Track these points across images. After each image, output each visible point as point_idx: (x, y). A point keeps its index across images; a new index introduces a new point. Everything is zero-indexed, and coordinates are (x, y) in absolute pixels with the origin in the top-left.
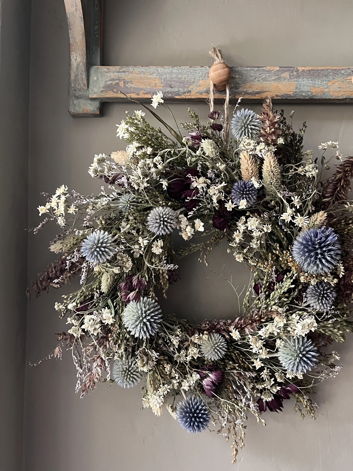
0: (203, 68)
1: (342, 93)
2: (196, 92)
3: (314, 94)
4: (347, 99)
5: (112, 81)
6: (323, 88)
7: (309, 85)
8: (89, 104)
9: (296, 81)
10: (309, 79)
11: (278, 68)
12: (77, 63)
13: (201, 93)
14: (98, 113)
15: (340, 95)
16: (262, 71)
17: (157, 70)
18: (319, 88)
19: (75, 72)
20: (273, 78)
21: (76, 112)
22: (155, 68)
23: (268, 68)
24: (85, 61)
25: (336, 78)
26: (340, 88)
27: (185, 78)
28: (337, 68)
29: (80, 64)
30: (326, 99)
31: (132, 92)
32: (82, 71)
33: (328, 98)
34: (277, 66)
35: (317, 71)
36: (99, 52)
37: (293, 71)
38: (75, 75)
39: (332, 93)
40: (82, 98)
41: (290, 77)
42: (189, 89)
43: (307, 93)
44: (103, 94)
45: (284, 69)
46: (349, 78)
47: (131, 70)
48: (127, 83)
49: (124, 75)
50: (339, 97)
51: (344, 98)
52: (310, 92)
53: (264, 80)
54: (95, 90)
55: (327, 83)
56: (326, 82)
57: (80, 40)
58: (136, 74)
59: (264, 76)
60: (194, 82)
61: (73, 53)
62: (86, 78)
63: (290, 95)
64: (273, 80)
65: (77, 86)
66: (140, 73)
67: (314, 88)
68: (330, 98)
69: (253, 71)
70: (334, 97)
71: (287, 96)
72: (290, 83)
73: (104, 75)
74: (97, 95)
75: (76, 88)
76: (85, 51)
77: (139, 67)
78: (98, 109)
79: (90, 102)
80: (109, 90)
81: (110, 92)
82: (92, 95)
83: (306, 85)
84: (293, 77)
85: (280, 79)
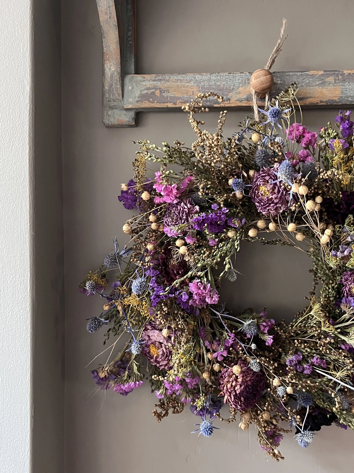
0: (243, 74)
2: (235, 100)
5: (147, 90)
8: (124, 114)
9: (342, 85)
11: (322, 72)
12: (111, 72)
13: (241, 101)
14: (134, 124)
16: (305, 76)
17: (194, 77)
19: (109, 82)
20: (317, 83)
21: (110, 123)
22: (192, 75)
23: (311, 72)
24: (119, 70)
27: (224, 85)
29: (114, 73)
31: (168, 102)
32: (116, 81)
34: (321, 70)
36: (133, 60)
38: (110, 85)
40: (116, 108)
41: (335, 81)
42: (229, 97)
44: (139, 105)
45: (329, 72)
47: (168, 78)
48: (163, 92)
49: (160, 83)
53: (308, 85)
54: (130, 100)
57: (114, 49)
58: (173, 82)
59: (308, 81)
60: (233, 89)
61: (107, 62)
62: (121, 88)
63: (335, 101)
64: (317, 85)
65: (111, 96)
66: (177, 81)
69: (296, 76)
71: (332, 102)
72: (335, 87)
73: (139, 84)
74: (132, 106)
75: (111, 98)
76: (119, 60)
77: (176, 74)
78: (134, 120)
79: (125, 112)
80: (145, 100)
81: (146, 101)
82: (127, 106)
83: (352, 89)
84: (338, 81)
85: (324, 84)
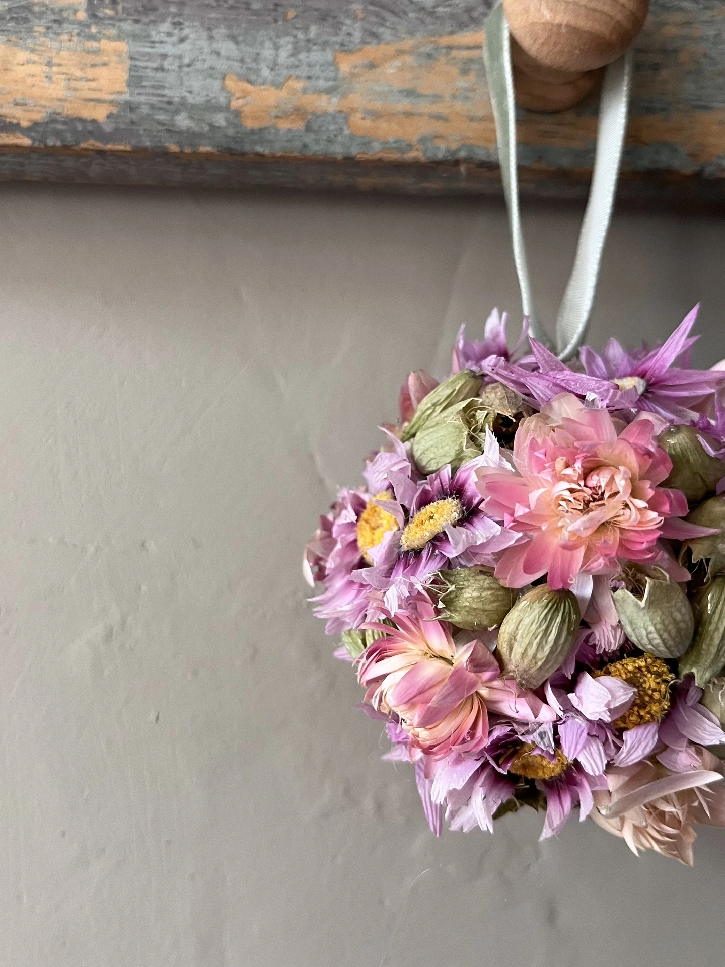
1: (426, 128)
3: (250, 124)
4: (457, 162)
6: (304, 91)
7: (221, 65)
9: (135, 37)
10: (222, 31)
15: (415, 139)
18: (279, 86)
25: (386, 33)
26: (410, 93)
30: (327, 163)
33: (338, 150)
39: (362, 126)
43: (207, 116)
46: (466, 37)
50: (410, 147)
51: (440, 155)
52: (227, 108)
55: (334, 64)
56: (329, 55)
63: (93, 129)
67: (248, 87)
68: (355, 151)
70: (376, 151)
71: (75, 132)
72: (94, 45)
83: (199, 66)
84: (110, 12)
85: (26, 20)
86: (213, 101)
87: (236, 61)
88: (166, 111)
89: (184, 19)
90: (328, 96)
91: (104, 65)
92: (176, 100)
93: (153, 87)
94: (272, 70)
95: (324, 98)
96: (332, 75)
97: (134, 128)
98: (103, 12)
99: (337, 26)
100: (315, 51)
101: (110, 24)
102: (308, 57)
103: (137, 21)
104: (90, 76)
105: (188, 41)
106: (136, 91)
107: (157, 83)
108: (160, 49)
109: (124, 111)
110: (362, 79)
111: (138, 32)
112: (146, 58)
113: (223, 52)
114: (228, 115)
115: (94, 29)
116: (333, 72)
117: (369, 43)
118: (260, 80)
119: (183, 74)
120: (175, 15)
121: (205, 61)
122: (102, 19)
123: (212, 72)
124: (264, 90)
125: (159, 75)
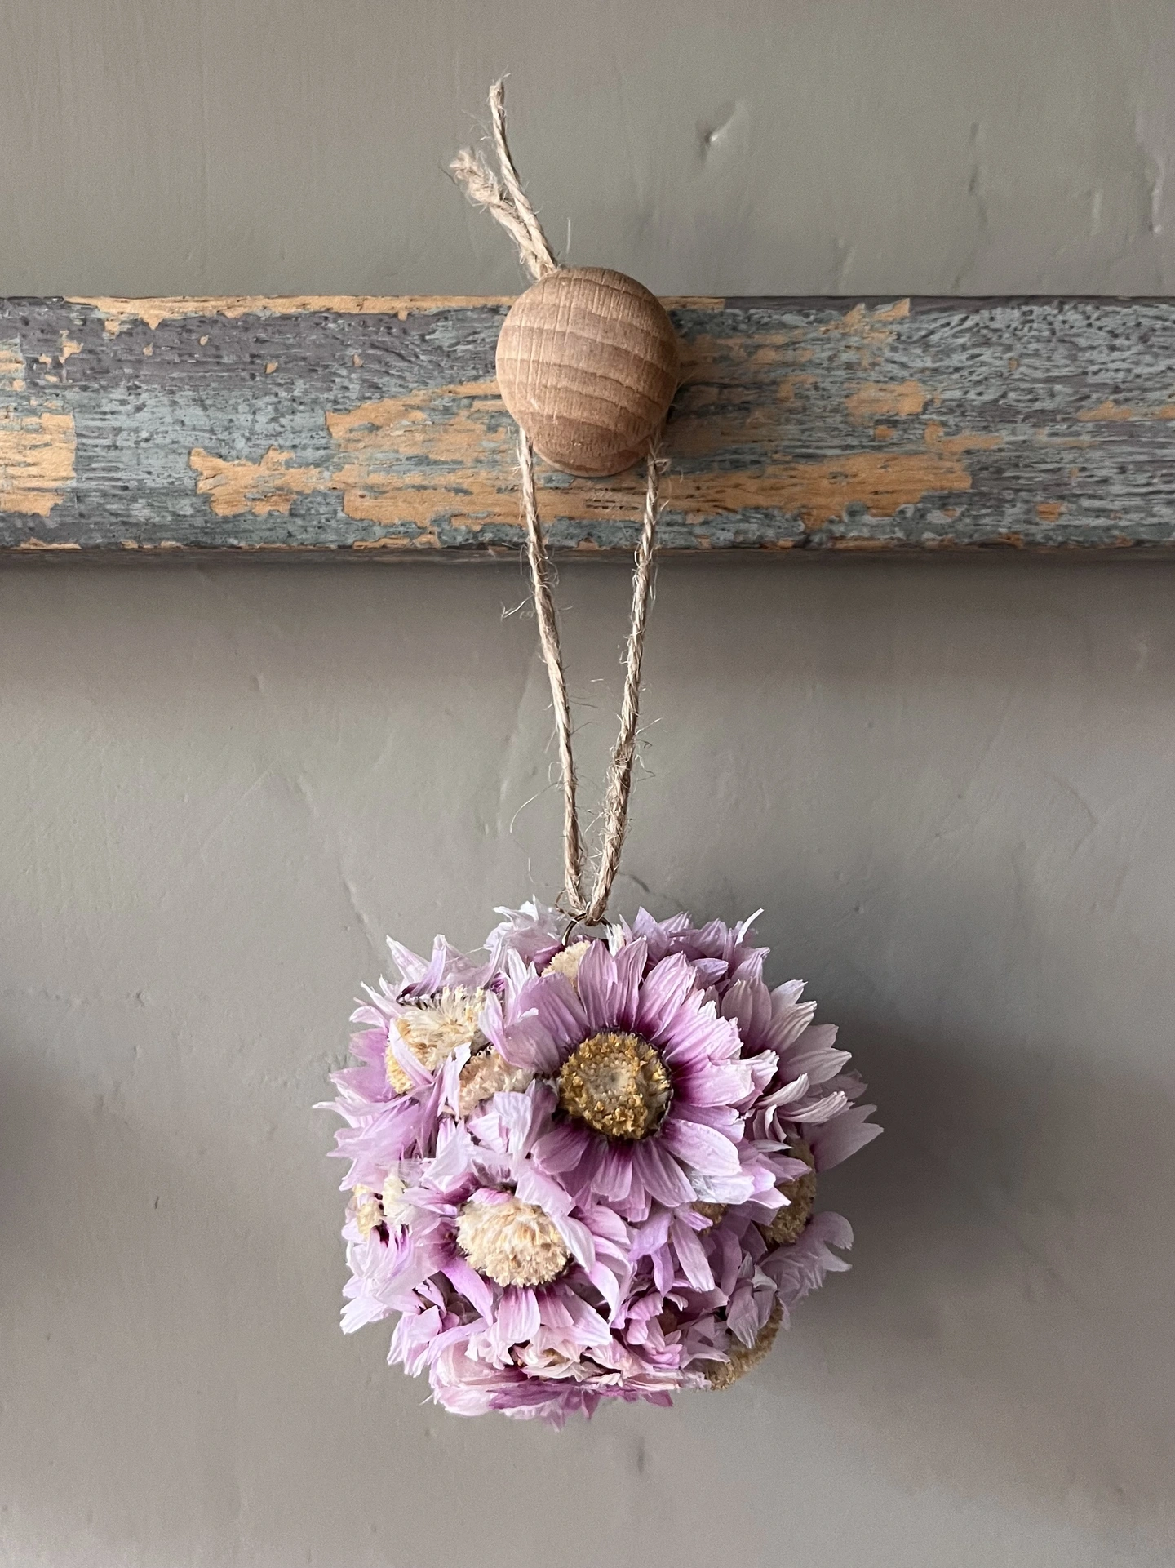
1: (442, 504)
3: (221, 510)
4: (482, 546)
6: (288, 464)
7: (186, 438)
10: (184, 395)
15: (427, 523)
18: (257, 460)
25: (390, 384)
26: (422, 461)
28: (401, 306)
33: (331, 539)
35: (246, 330)
37: (55, 332)
39: (360, 505)
43: (169, 502)
50: (423, 530)
51: (460, 539)
52: (191, 493)
55: (327, 428)
56: (319, 417)
67: (220, 462)
68: (350, 541)
70: (376, 537)
86: (176, 483)
87: (204, 431)
88: (121, 498)
89: (140, 381)
90: (318, 470)
91: (47, 445)
92: (132, 484)
93: (104, 469)
94: (249, 439)
95: (314, 471)
96: (323, 441)
97: (83, 521)
98: (44, 379)
99: (330, 379)
100: (301, 412)
101: (51, 394)
102: (292, 420)
103: (85, 389)
104: (30, 460)
105: (145, 409)
106: (85, 476)
107: (109, 465)
108: (114, 422)
109: (72, 501)
110: (361, 445)
111: (86, 401)
112: (96, 434)
113: (187, 420)
114: (194, 499)
115: (34, 402)
116: (323, 437)
117: (370, 398)
118: (234, 453)
119: (139, 451)
120: (129, 378)
121: (167, 432)
122: (43, 388)
123: (176, 446)
124: (239, 465)
125: (112, 453)
